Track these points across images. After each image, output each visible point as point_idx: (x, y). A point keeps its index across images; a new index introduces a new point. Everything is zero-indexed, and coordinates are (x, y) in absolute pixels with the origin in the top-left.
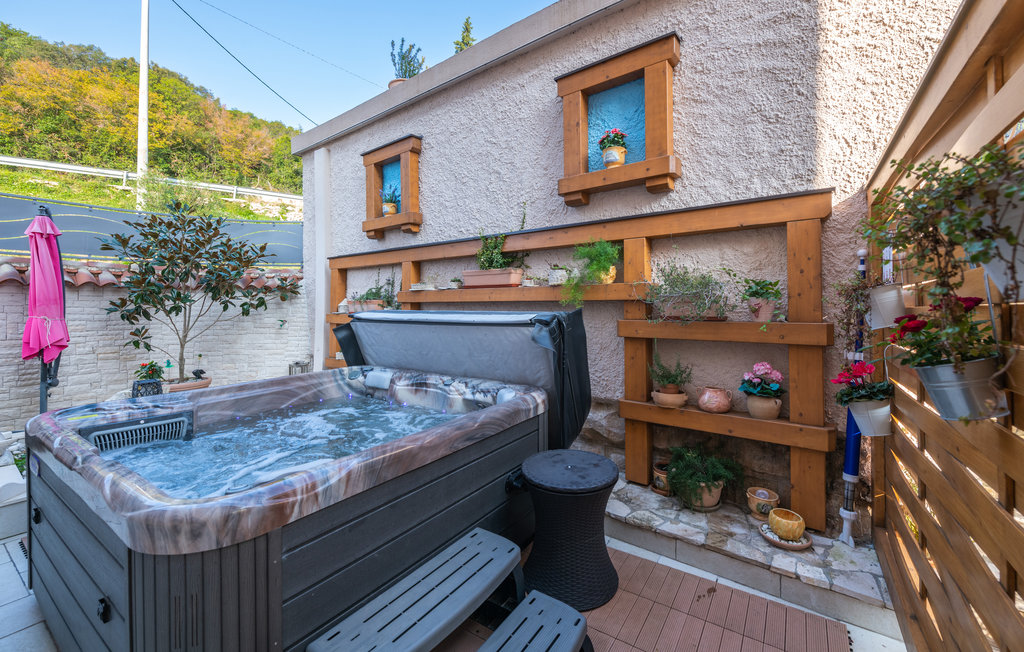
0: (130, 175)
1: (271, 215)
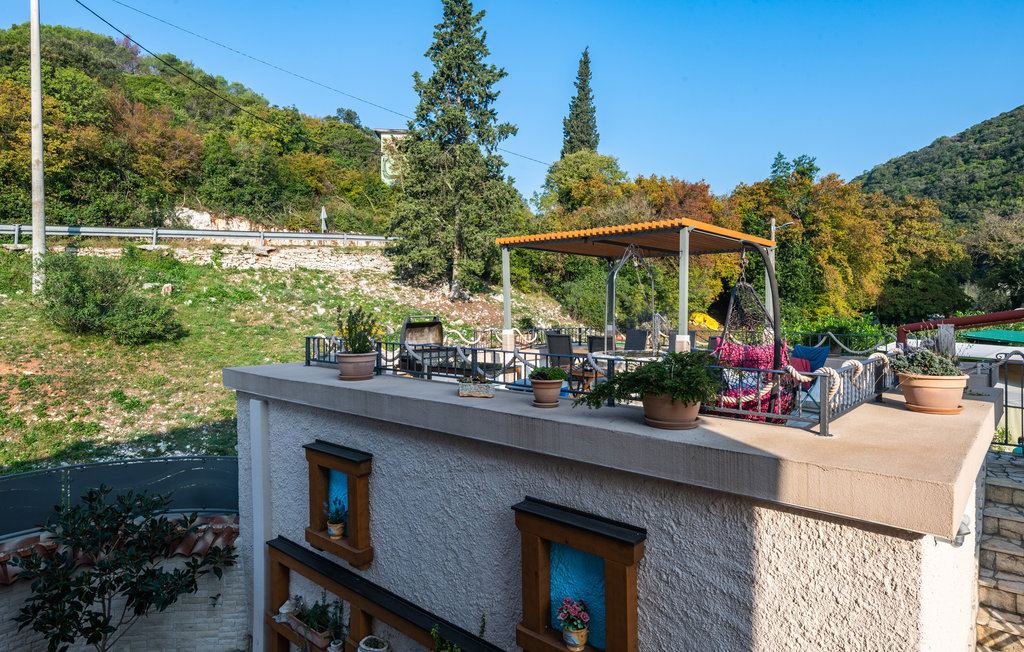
0: (23, 228)
1: (201, 263)
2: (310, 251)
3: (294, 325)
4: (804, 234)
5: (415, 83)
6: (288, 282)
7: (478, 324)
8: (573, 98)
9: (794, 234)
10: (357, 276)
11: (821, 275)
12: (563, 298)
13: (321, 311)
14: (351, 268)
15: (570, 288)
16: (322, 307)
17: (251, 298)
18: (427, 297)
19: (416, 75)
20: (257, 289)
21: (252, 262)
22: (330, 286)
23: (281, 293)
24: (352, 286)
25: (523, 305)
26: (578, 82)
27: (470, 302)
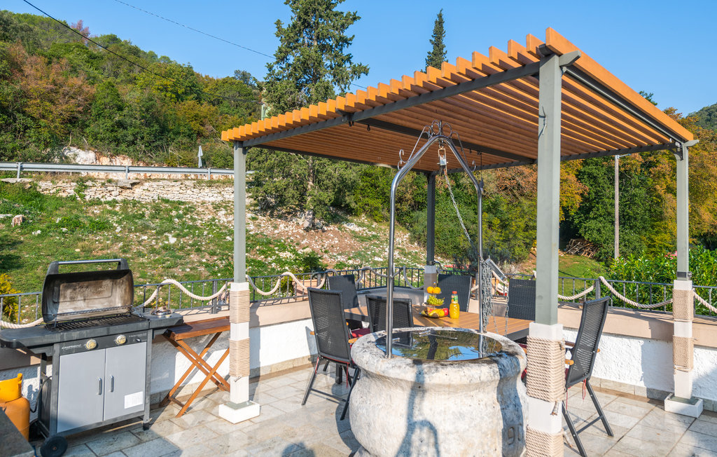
1: (64, 195)
2: (173, 184)
3: (140, 254)
4: (641, 166)
5: (277, 30)
6: (147, 213)
7: (326, 252)
8: (429, 53)
9: (633, 165)
10: (217, 207)
11: (658, 204)
12: (411, 226)
13: (173, 240)
14: (212, 199)
15: (418, 217)
16: (173, 236)
17: (104, 228)
18: (282, 226)
19: (278, 23)
20: (113, 220)
21: (115, 195)
22: (189, 216)
23: (136, 223)
24: (210, 217)
25: (374, 233)
26: (433, 39)
27: (324, 231)
